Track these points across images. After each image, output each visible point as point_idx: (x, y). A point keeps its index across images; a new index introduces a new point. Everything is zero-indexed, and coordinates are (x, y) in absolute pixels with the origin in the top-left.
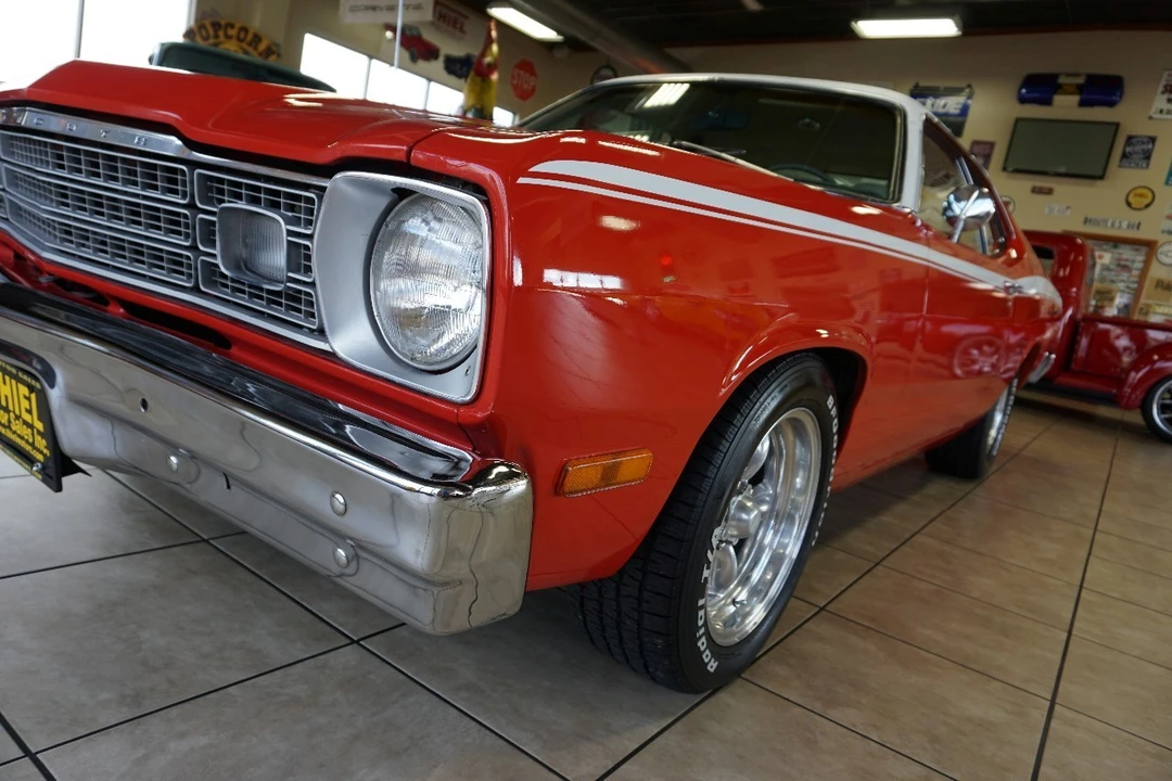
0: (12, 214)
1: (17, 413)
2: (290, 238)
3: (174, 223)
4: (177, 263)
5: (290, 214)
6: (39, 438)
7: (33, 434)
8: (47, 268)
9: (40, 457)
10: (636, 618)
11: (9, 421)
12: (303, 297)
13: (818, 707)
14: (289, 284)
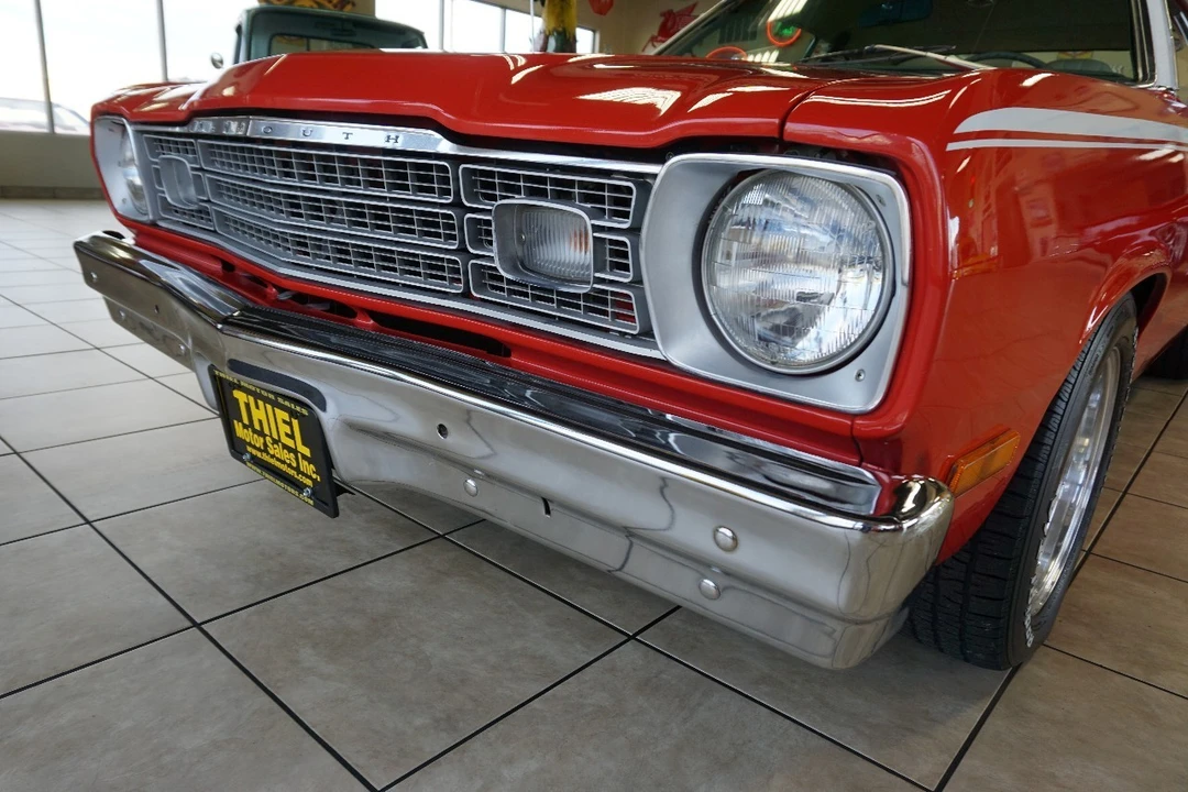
0: (219, 226)
1: (275, 436)
2: (596, 235)
3: (430, 224)
4: (435, 267)
5: (589, 206)
6: (306, 463)
7: (297, 459)
8: (286, 284)
9: (309, 482)
10: (960, 602)
11: (265, 444)
12: (609, 297)
13: (1138, 672)
14: (595, 286)
